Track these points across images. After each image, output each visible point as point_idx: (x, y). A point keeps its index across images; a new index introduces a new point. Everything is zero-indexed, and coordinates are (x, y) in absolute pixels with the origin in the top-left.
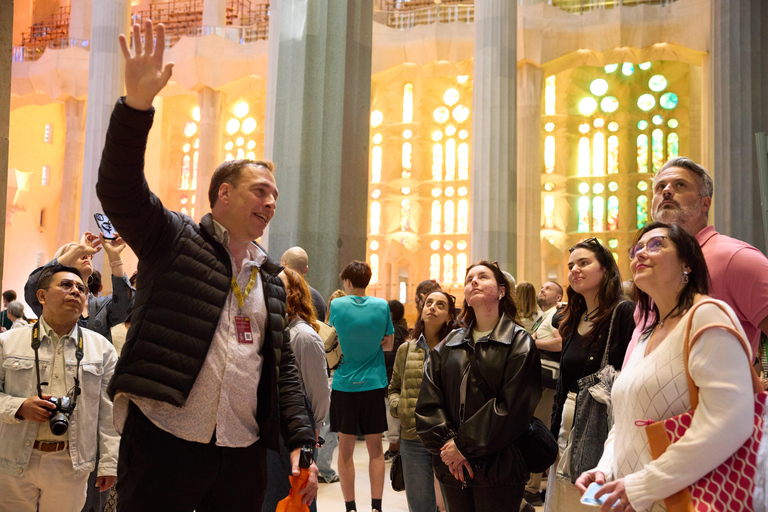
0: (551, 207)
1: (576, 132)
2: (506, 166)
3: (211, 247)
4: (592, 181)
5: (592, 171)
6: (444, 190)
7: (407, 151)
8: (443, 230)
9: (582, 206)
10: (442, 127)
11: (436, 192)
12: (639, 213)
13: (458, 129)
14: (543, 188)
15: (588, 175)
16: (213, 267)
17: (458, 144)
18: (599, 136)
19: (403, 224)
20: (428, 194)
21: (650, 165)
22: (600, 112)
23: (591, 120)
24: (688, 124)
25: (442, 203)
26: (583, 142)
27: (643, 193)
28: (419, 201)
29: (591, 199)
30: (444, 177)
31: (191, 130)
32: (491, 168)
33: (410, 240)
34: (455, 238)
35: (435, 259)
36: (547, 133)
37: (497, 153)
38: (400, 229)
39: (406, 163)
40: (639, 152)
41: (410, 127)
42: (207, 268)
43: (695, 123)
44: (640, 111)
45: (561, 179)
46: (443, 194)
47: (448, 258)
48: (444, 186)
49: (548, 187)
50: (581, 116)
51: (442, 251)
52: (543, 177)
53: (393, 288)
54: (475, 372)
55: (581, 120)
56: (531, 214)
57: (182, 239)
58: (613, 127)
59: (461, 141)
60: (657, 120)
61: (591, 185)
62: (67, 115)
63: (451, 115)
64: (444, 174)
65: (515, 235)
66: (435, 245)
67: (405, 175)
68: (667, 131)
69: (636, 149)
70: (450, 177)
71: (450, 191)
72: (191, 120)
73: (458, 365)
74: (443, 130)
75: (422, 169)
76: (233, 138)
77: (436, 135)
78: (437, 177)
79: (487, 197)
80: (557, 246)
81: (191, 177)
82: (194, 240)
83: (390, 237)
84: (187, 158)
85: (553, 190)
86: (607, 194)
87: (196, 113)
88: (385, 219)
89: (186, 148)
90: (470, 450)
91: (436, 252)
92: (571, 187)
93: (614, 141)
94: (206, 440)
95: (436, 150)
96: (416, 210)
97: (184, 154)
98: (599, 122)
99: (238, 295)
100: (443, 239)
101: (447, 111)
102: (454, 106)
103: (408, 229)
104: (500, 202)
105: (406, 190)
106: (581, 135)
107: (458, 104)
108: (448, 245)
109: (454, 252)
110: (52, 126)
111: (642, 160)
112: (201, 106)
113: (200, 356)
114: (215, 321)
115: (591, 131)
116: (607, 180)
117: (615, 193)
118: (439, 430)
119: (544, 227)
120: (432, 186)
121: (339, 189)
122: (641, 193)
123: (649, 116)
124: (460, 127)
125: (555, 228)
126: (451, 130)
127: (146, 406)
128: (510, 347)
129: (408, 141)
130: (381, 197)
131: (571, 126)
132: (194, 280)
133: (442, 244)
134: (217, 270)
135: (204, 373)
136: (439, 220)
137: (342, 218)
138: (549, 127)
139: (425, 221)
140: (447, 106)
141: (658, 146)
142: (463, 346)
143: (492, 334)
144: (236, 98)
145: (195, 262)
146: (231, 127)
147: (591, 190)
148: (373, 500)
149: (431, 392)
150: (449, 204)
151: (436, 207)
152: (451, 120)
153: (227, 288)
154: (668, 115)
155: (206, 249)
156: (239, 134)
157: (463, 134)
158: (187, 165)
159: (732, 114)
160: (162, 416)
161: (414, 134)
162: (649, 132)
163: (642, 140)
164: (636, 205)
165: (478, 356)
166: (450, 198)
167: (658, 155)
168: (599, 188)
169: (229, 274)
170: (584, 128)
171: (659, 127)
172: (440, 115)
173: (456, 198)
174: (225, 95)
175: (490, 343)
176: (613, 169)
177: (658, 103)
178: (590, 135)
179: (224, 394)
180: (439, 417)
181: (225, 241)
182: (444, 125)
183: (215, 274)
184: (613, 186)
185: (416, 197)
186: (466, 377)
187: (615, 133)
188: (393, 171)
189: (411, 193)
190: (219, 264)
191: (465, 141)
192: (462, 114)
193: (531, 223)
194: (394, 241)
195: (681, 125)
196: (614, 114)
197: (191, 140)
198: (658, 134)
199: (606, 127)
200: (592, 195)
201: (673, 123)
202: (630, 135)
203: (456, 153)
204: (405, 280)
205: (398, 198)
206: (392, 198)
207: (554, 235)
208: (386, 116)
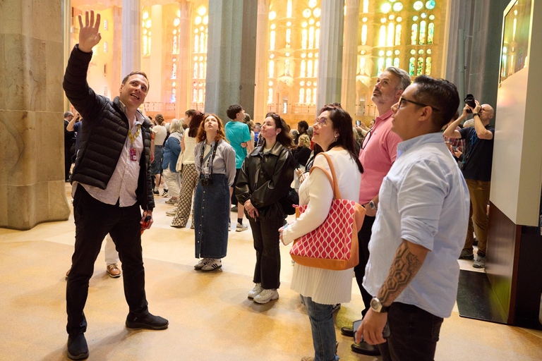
0: (363, 63)
1: (379, 22)
2: (337, 43)
3: (119, 114)
4: (386, 49)
5: (386, 45)
6: (307, 54)
7: (289, 32)
8: (306, 76)
9: (380, 63)
10: (307, 20)
11: (303, 55)
12: (410, 67)
13: (316, 21)
14: (360, 53)
15: (384, 46)
16: (120, 124)
17: (315, 29)
18: (391, 25)
19: (286, 72)
20: (299, 57)
21: (418, 40)
22: (392, 11)
23: (388, 15)
24: (440, 18)
25: (306, 61)
26: (383, 28)
27: (413, 56)
28: (294, 60)
29: (385, 59)
30: (307, 47)
31: (177, 22)
32: (329, 44)
33: (289, 81)
34: (312, 80)
35: (302, 91)
36: (363, 23)
37: (333, 36)
38: (284, 75)
39: (288, 40)
40: (413, 33)
41: (291, 20)
42: (116, 124)
43: (443, 16)
44: (414, 10)
45: (369, 48)
46: (307, 56)
47: (309, 91)
48: (307, 52)
49: (362, 52)
50: (381, 13)
51: (305, 87)
52: (359, 47)
53: (280, 106)
54: (262, 168)
55: (381, 15)
56: (351, 68)
57: (105, 110)
58: (399, 19)
59: (317, 28)
60: (424, 15)
61: (386, 52)
62: (114, 15)
63: (312, 13)
64: (308, 45)
65: (341, 80)
66: (302, 83)
67: (287, 46)
68: (429, 21)
69: (411, 31)
70: (311, 47)
71: (310, 55)
72: (177, 17)
73: (255, 165)
74: (308, 22)
75: (296, 44)
76: (198, 27)
77: (304, 24)
78: (304, 47)
79: (327, 59)
80: (366, 84)
81: (177, 48)
82: (111, 111)
83: (278, 79)
84: (175, 38)
85: (365, 54)
86: (394, 56)
87: (178, 13)
88: (276, 69)
89: (175, 32)
90: (256, 204)
91: (302, 87)
92: (374, 53)
93: (399, 27)
94: (114, 204)
95: (304, 32)
96: (292, 65)
97: (174, 36)
98: (392, 17)
99: (131, 138)
100: (306, 80)
101: (310, 11)
102: (314, 8)
103: (288, 75)
104: (333, 62)
105: (287, 54)
106: (382, 24)
107: (316, 7)
108: (309, 84)
109: (312, 87)
110: (107, 21)
111: (414, 38)
112: (181, 10)
113: (113, 166)
114: (120, 150)
115: (387, 22)
116: (394, 49)
117: (398, 56)
118: (246, 195)
119: (359, 74)
120: (301, 52)
121: (240, 59)
122: (411, 56)
123: (419, 13)
124: (317, 20)
125: (365, 74)
126: (312, 21)
127: (87, 188)
128: (278, 157)
129: (289, 28)
130: (275, 58)
131: (376, 19)
132: (110, 131)
133: (306, 83)
134: (122, 125)
135: (115, 174)
136: (304, 70)
137: (242, 75)
138: (365, 20)
139: (297, 70)
140: (310, 9)
141: (423, 30)
142: (258, 156)
143: (271, 151)
144: (199, 5)
145: (111, 122)
146: (197, 21)
147: (385, 54)
148: (239, 219)
149: (243, 177)
150: (310, 62)
151: (303, 64)
152: (312, 16)
153: (126, 134)
154: (430, 12)
155: (116, 115)
156: (201, 24)
157: (318, 24)
158: (175, 41)
159: (460, 14)
160: (94, 192)
161: (292, 23)
162: (418, 23)
163: (414, 27)
164: (409, 63)
165: (264, 161)
166: (310, 59)
167: (422, 35)
168: (390, 53)
169: (128, 128)
170: (383, 20)
171: (424, 19)
172: (306, 13)
173: (313, 58)
174: (193, 4)
175: (270, 155)
176: (398, 43)
177: (424, 6)
178: (386, 24)
179: (123, 184)
180: (246, 188)
181: (125, 111)
182: (308, 19)
183: (121, 127)
184: (397, 52)
185: (292, 58)
186: (258, 170)
187: (400, 23)
188: (281, 44)
189: (290, 56)
190: (123, 123)
191: (319, 27)
192: (318, 13)
193: (351, 72)
194: (280, 81)
195: (436, 18)
196: (400, 12)
197: (177, 28)
198: (423, 24)
199: (395, 19)
200: (386, 57)
201: (432, 17)
202: (408, 23)
203: (314, 34)
204: (286, 101)
205: (284, 58)
206: (280, 58)
207: (364, 79)
208: (277, 14)
